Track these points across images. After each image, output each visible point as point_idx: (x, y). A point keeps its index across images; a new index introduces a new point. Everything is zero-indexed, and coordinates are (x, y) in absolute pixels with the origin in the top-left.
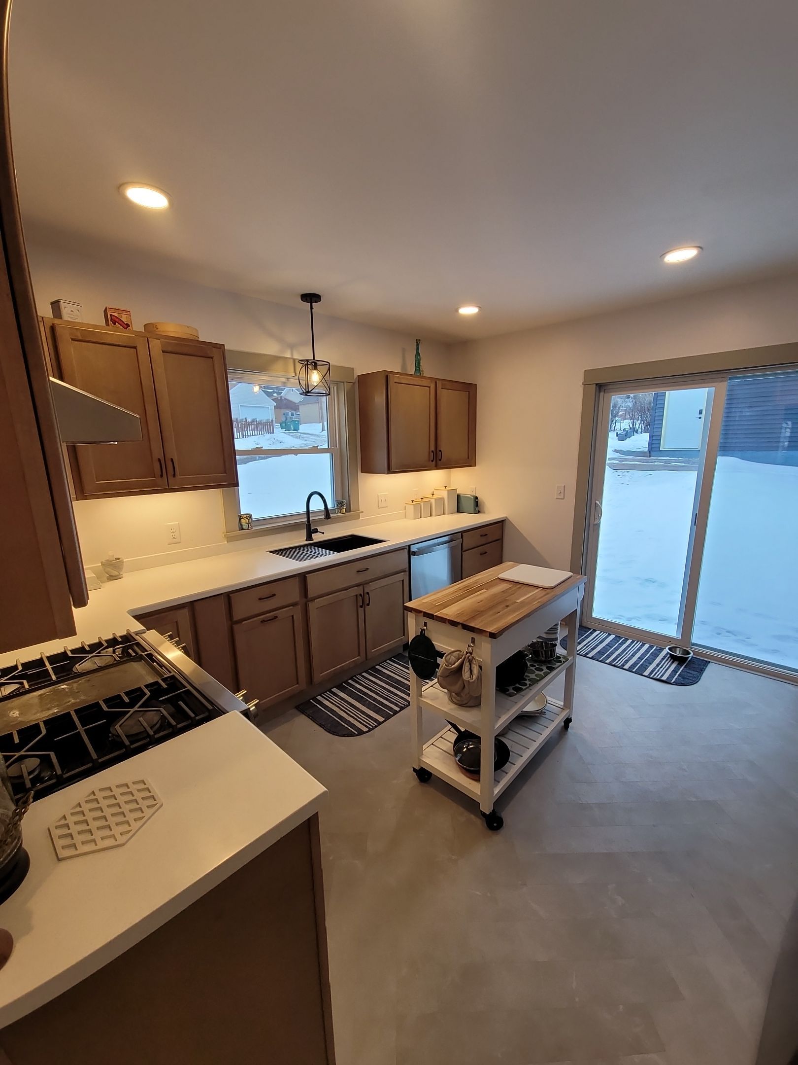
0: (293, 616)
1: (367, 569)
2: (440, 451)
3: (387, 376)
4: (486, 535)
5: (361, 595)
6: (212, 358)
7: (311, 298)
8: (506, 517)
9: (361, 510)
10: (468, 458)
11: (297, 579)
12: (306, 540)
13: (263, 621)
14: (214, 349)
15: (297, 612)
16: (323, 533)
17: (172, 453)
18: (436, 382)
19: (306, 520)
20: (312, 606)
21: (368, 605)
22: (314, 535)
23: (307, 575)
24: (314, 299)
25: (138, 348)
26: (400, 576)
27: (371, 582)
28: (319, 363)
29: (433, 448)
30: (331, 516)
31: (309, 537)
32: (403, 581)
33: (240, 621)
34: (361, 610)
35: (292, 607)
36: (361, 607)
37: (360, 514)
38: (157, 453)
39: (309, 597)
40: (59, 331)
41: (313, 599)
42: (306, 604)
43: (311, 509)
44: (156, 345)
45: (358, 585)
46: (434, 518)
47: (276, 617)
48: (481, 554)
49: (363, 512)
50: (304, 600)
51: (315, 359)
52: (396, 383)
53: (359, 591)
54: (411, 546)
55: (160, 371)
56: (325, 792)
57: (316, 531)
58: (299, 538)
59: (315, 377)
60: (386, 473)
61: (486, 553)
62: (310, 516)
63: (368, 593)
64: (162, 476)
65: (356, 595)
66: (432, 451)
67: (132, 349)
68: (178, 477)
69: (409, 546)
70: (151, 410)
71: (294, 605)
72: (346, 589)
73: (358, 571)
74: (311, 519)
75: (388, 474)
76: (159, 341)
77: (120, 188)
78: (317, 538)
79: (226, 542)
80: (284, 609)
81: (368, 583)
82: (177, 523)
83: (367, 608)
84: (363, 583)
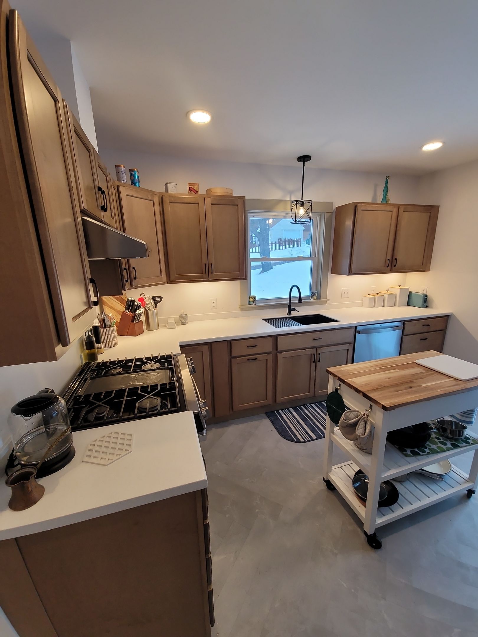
0: (267, 360)
1: (321, 338)
2: (396, 259)
3: (355, 206)
4: (429, 325)
5: (314, 354)
6: (237, 205)
7: (304, 159)
8: (452, 313)
9: (328, 298)
10: (422, 265)
11: (271, 339)
12: (287, 315)
13: (249, 360)
14: (239, 200)
15: (270, 358)
16: (298, 311)
17: (212, 260)
18: (399, 207)
19: (288, 302)
20: (280, 356)
21: (319, 361)
22: (292, 312)
23: (278, 337)
24: (306, 159)
25: (199, 204)
26: (346, 347)
27: (323, 347)
28: (305, 201)
29: (389, 257)
30: (303, 301)
31: (289, 313)
32: (348, 350)
33: (235, 357)
34: (313, 365)
35: (267, 355)
36: (314, 362)
37: (327, 301)
38: (205, 261)
39: (278, 350)
40: (164, 199)
41: (281, 352)
42: (276, 354)
43: (292, 296)
44: (208, 201)
45: (313, 348)
46: (385, 309)
47: (256, 359)
48: (421, 339)
49: (329, 300)
50: (275, 352)
51: (303, 199)
52: (362, 210)
53: (314, 351)
54: (357, 327)
55: (209, 216)
56: (205, 481)
57: (294, 310)
58: (283, 313)
59: (301, 211)
60: (347, 275)
61: (426, 339)
62: (291, 299)
63: (319, 354)
64: (206, 273)
65: (311, 354)
66: (389, 260)
67: (197, 205)
68: (214, 273)
69: (356, 327)
70: (203, 237)
71: (269, 353)
72: (304, 349)
73: (314, 339)
74: (291, 302)
75: (348, 275)
76: (210, 198)
77: (187, 114)
78: (294, 314)
79: (240, 311)
80: (262, 355)
81: (320, 347)
82: (216, 298)
83: (318, 363)
84: (317, 347)
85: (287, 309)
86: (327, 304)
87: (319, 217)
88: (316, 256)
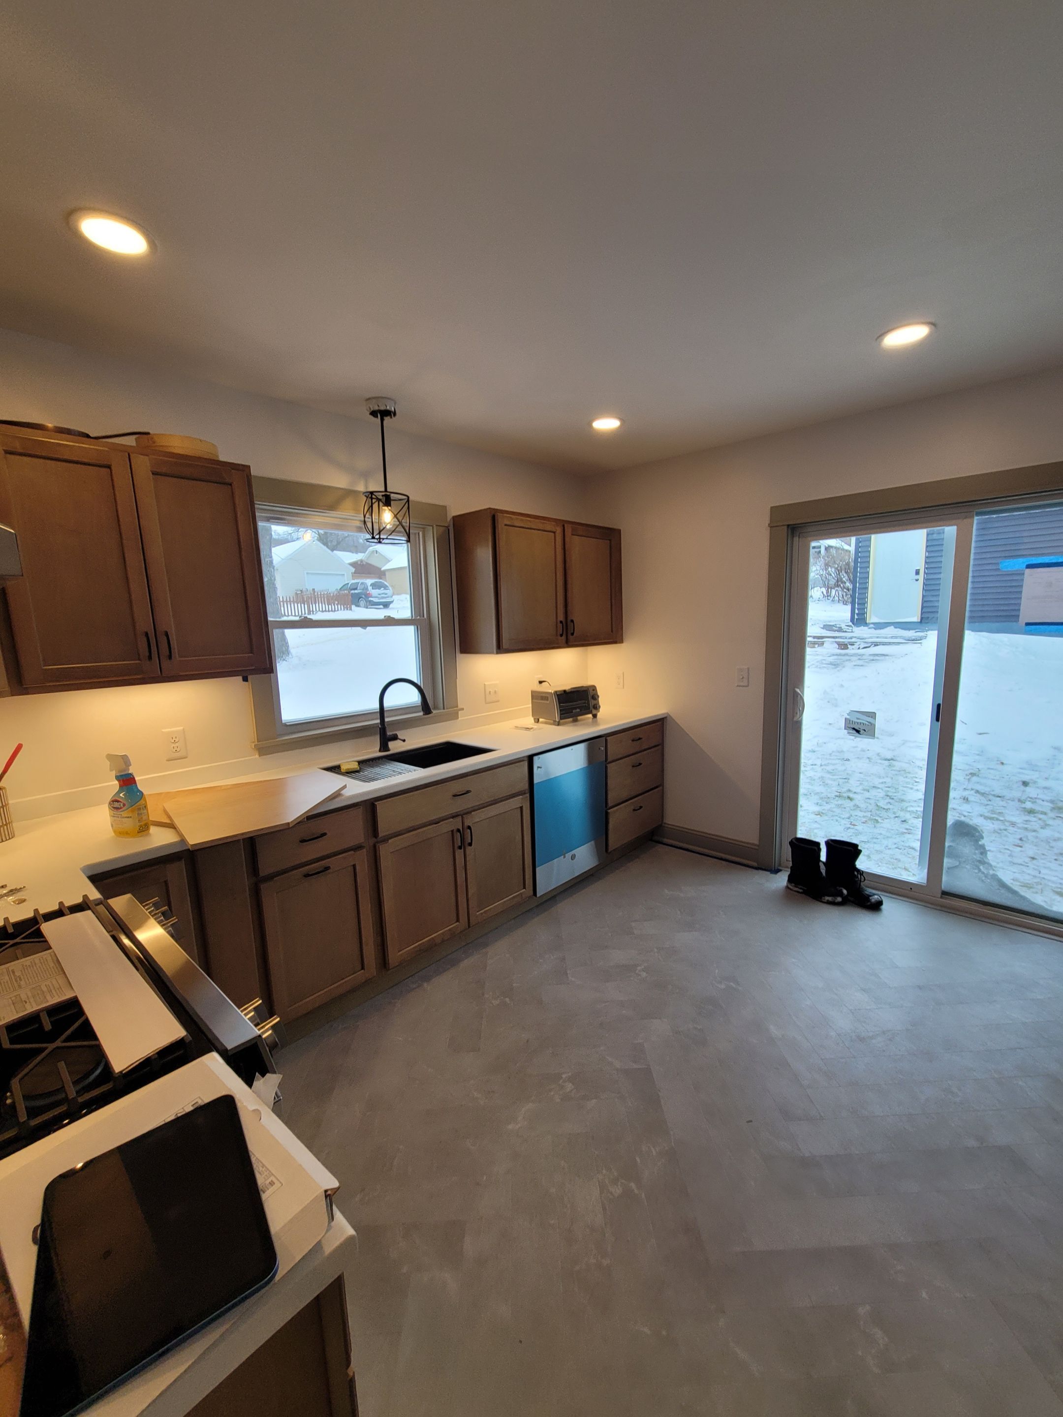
0: (354, 866)
1: (468, 792)
2: (572, 621)
3: (493, 516)
4: (640, 739)
5: (458, 830)
6: (231, 485)
8: (668, 713)
9: (460, 706)
10: (612, 631)
11: (361, 810)
12: (380, 751)
13: (307, 875)
14: (233, 471)
15: (362, 860)
16: (404, 741)
17: (168, 622)
18: (564, 526)
19: (378, 721)
20: (385, 850)
21: (470, 844)
22: (391, 744)
23: (376, 803)
25: (113, 468)
26: (516, 802)
27: (474, 811)
28: (392, 496)
29: (561, 617)
31: (384, 747)
32: (521, 808)
33: (270, 878)
34: (459, 854)
35: (352, 852)
36: (460, 848)
37: (460, 712)
38: (144, 623)
39: (380, 835)
41: (386, 839)
42: (375, 846)
43: (386, 706)
44: (143, 464)
45: (454, 816)
47: (327, 868)
48: (633, 766)
49: (463, 709)
50: (372, 841)
51: (388, 490)
52: (506, 525)
53: (457, 824)
54: (534, 756)
56: (351, 1238)
57: (395, 738)
58: (369, 749)
59: (387, 517)
60: (495, 651)
61: (640, 764)
62: (386, 715)
63: (469, 828)
64: (150, 658)
65: (452, 831)
66: (561, 622)
67: (104, 469)
68: (177, 658)
69: (530, 759)
71: (358, 848)
72: (437, 822)
73: (454, 796)
74: (387, 720)
75: (497, 653)
76: (146, 457)
77: (70, 216)
78: (395, 747)
79: (257, 756)
80: (341, 856)
81: (469, 812)
82: (182, 728)
83: (469, 849)
84: (462, 813)
85: (378, 738)
86: (460, 719)
87: (421, 533)
88: (423, 616)
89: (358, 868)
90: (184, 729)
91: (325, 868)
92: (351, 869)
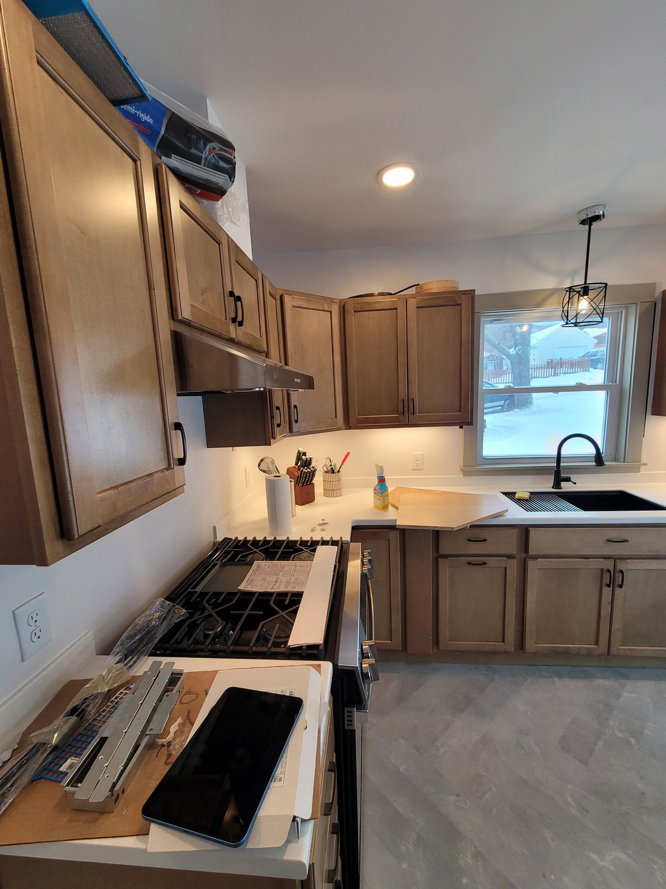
0: (506, 568)
1: (625, 541)
5: (609, 571)
6: (460, 305)
9: (643, 461)
11: (515, 531)
12: (553, 487)
13: (469, 563)
14: (463, 295)
15: (513, 567)
16: (575, 483)
17: (415, 394)
19: (555, 465)
20: (531, 564)
21: (621, 586)
23: (529, 529)
24: (594, 220)
25: (398, 309)
27: (629, 559)
31: (557, 485)
33: (446, 556)
34: (607, 592)
35: (505, 558)
36: (608, 586)
37: (642, 466)
38: (403, 394)
39: (530, 553)
40: (347, 307)
41: (535, 557)
42: (525, 560)
43: (563, 454)
44: (413, 303)
45: (606, 558)
47: (485, 563)
49: (646, 465)
50: (523, 555)
51: (588, 283)
53: (609, 565)
55: (413, 324)
57: (568, 480)
58: (544, 484)
59: (582, 304)
63: (622, 572)
64: (403, 413)
65: (602, 570)
67: (394, 310)
68: (417, 414)
70: (402, 358)
71: (510, 557)
72: (586, 557)
73: (609, 541)
76: (415, 299)
78: (566, 487)
79: (462, 476)
80: (496, 558)
81: (623, 558)
82: (422, 453)
83: (618, 590)
84: (616, 557)
85: (553, 477)
86: (641, 472)
87: (624, 311)
88: (616, 383)
89: (508, 571)
90: (423, 454)
91: (484, 563)
92: (503, 570)
